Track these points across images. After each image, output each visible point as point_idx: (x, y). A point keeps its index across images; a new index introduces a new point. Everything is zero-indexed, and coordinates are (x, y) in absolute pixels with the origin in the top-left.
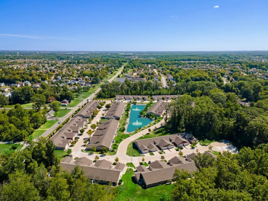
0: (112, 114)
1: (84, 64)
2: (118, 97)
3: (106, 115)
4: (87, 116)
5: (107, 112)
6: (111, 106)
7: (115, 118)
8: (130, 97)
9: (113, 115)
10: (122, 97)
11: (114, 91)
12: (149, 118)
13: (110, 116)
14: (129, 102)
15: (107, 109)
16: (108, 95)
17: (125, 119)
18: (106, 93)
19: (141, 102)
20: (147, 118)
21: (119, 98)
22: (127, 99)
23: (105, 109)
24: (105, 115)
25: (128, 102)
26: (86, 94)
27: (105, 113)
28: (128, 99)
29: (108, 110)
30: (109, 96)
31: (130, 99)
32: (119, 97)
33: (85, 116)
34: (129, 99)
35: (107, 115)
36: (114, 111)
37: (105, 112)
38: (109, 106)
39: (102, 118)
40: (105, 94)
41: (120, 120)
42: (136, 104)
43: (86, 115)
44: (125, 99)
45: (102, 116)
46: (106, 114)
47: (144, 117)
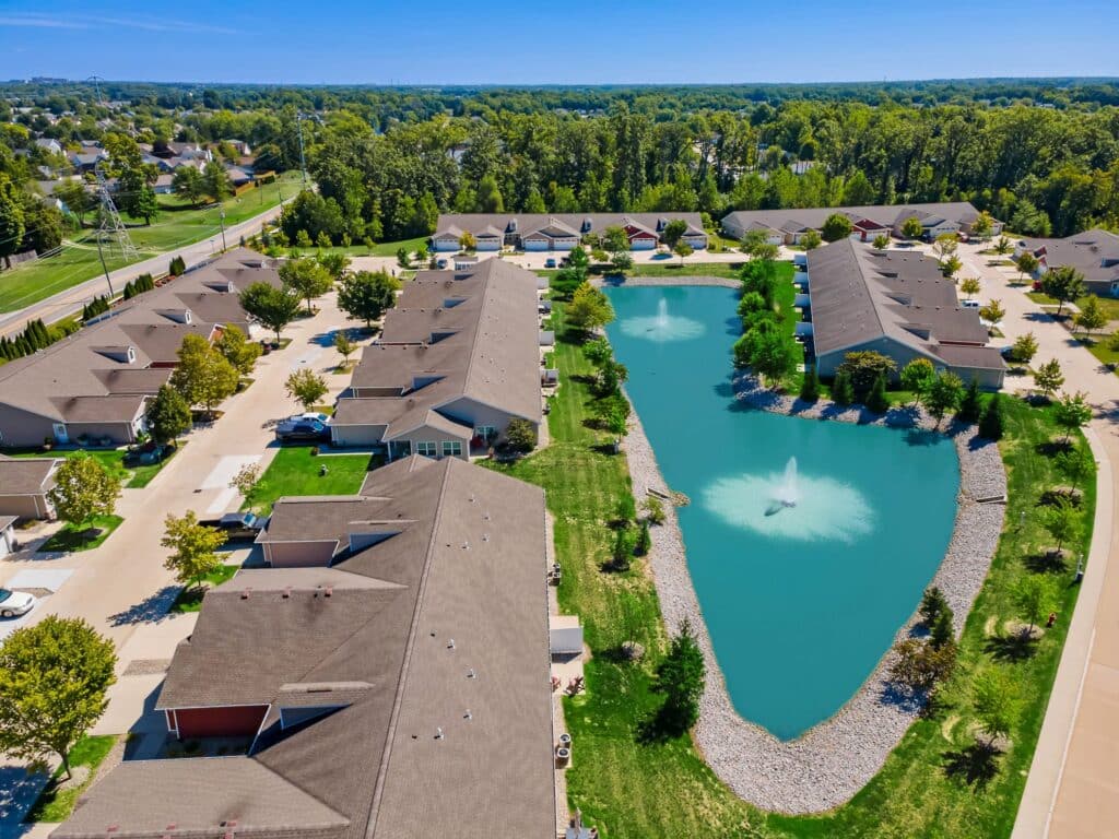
0: (421, 385)
1: (239, 111)
2: (450, 226)
3: (348, 393)
4: (86, 416)
5: (357, 355)
6: (398, 293)
7: (467, 434)
8: (557, 222)
9: (444, 395)
10: (492, 230)
11: (414, 186)
12: (875, 408)
13: (394, 405)
14: (558, 261)
15: (359, 323)
16: (367, 214)
17: (602, 437)
18: (356, 201)
19: (656, 258)
20: (852, 415)
21: (460, 234)
22: (528, 244)
23: (341, 321)
24: (329, 399)
25: (550, 264)
26: (200, 222)
27: (339, 369)
28: (545, 244)
29: (375, 338)
30: (377, 225)
31: (558, 243)
32: (461, 228)
33: (53, 413)
34: (552, 238)
35: (365, 393)
36: (442, 345)
37: (333, 356)
38: (381, 294)
39: (295, 437)
40: (345, 213)
41: (532, 459)
42: (631, 281)
43: (70, 404)
44: (512, 248)
45: (294, 410)
46: (345, 381)
47: (808, 398)
